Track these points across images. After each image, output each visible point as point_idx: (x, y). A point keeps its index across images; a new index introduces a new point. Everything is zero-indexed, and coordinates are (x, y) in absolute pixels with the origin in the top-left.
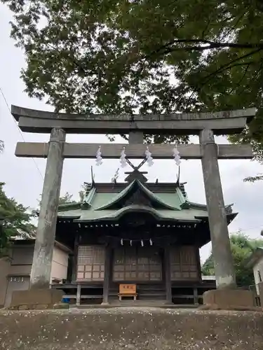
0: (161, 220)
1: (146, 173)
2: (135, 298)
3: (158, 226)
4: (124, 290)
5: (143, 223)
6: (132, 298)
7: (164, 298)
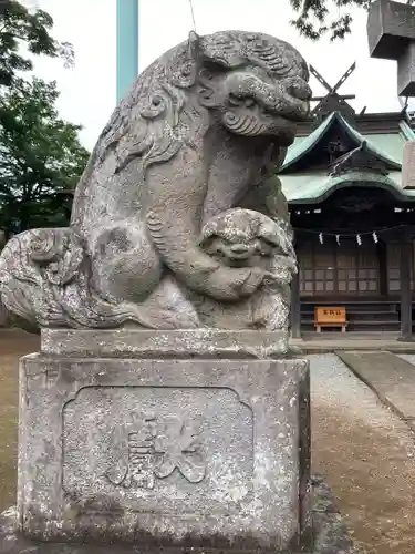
0: (406, 199)
1: (353, 97)
2: (344, 329)
3: (397, 210)
4: (323, 316)
5: (368, 206)
6: (339, 329)
7: (396, 327)
